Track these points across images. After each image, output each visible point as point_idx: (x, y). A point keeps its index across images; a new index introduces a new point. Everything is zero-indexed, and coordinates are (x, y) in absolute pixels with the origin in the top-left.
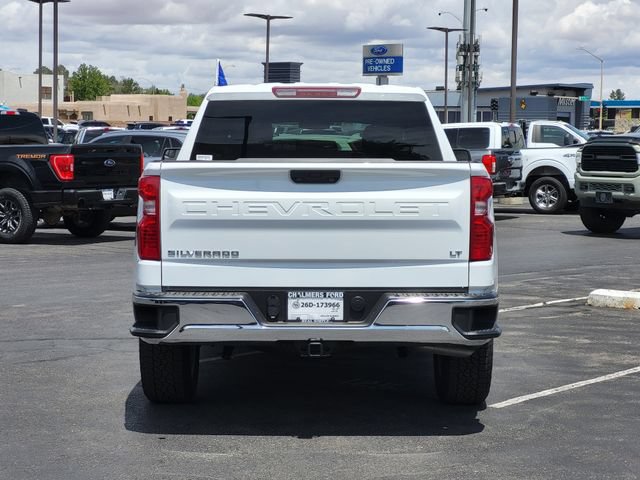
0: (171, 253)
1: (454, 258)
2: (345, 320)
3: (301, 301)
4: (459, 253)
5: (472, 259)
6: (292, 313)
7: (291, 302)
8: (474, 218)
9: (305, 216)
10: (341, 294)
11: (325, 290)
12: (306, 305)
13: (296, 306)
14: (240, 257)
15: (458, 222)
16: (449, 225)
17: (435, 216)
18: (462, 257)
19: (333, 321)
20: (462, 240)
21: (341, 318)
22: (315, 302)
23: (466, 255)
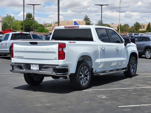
0: (15, 57)
1: (55, 59)
2: (39, 70)
3: (33, 66)
4: (56, 58)
5: (59, 59)
6: (32, 68)
7: (31, 66)
8: (59, 51)
9: (32, 50)
10: (38, 65)
11: (36, 64)
12: (33, 67)
13: (32, 67)
14: (24, 58)
15: (56, 52)
16: (54, 52)
17: (52, 51)
18: (57, 59)
19: (37, 70)
20: (57, 55)
21: (39, 69)
22: (35, 66)
23: (58, 58)
